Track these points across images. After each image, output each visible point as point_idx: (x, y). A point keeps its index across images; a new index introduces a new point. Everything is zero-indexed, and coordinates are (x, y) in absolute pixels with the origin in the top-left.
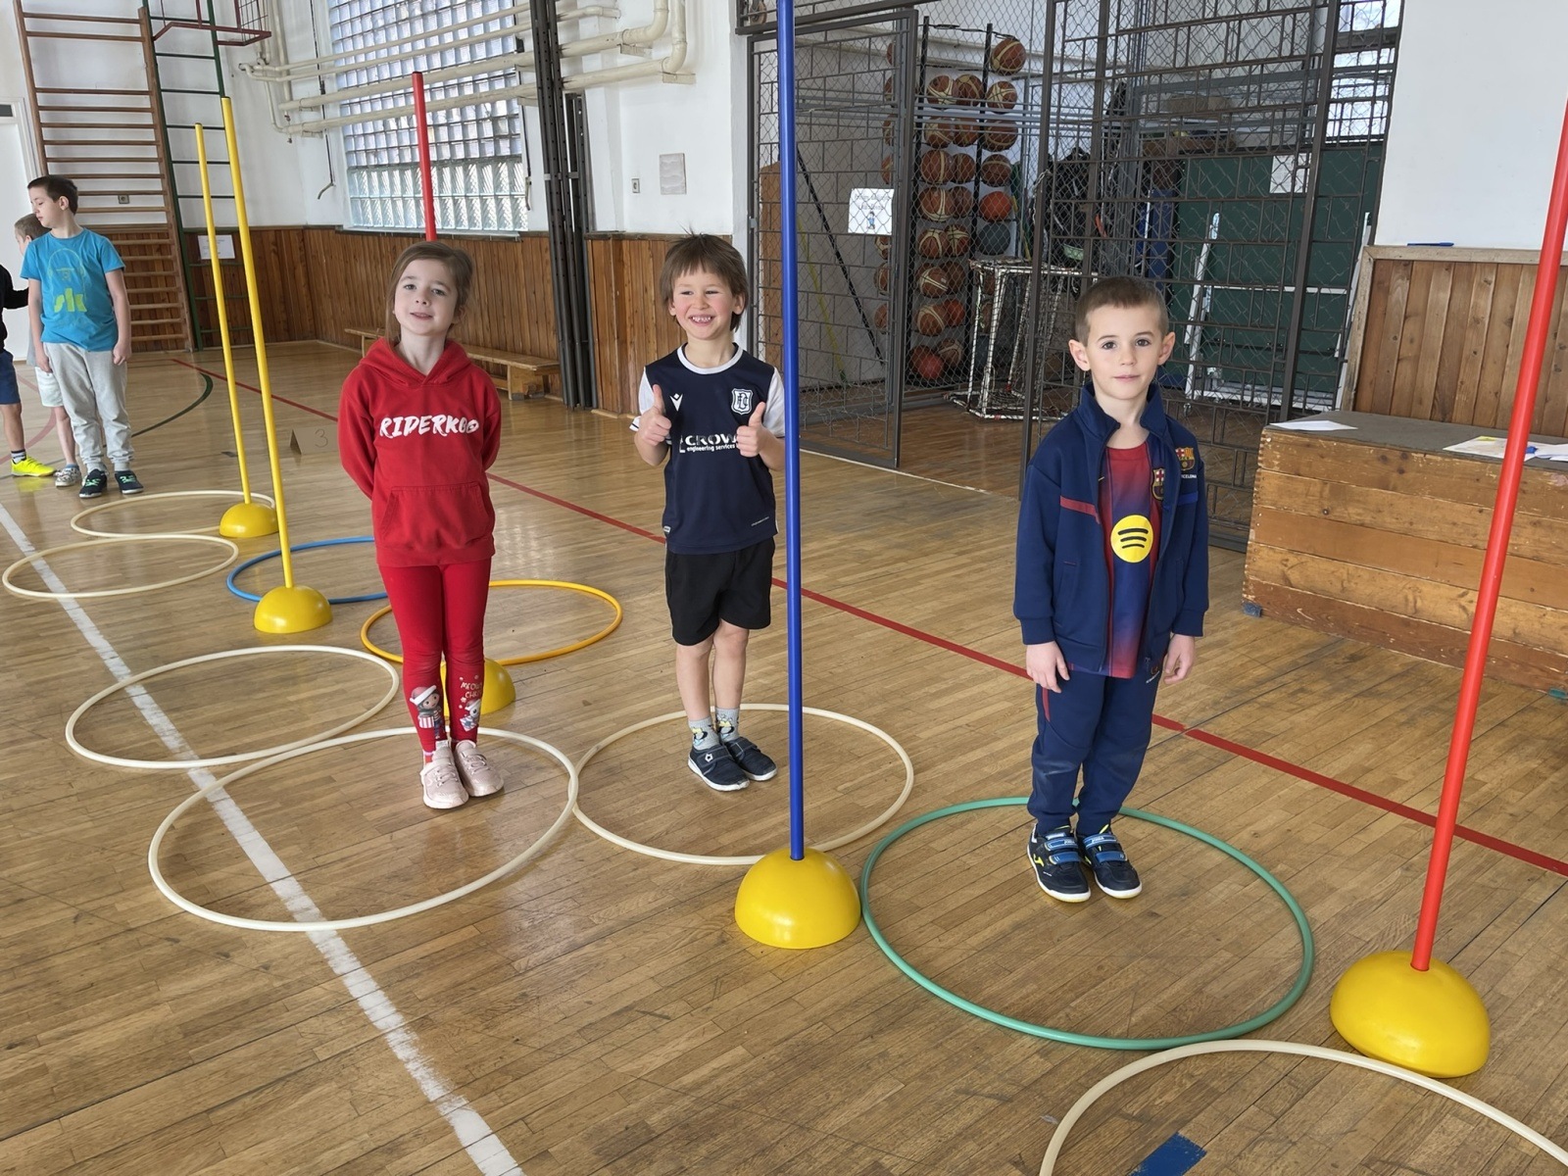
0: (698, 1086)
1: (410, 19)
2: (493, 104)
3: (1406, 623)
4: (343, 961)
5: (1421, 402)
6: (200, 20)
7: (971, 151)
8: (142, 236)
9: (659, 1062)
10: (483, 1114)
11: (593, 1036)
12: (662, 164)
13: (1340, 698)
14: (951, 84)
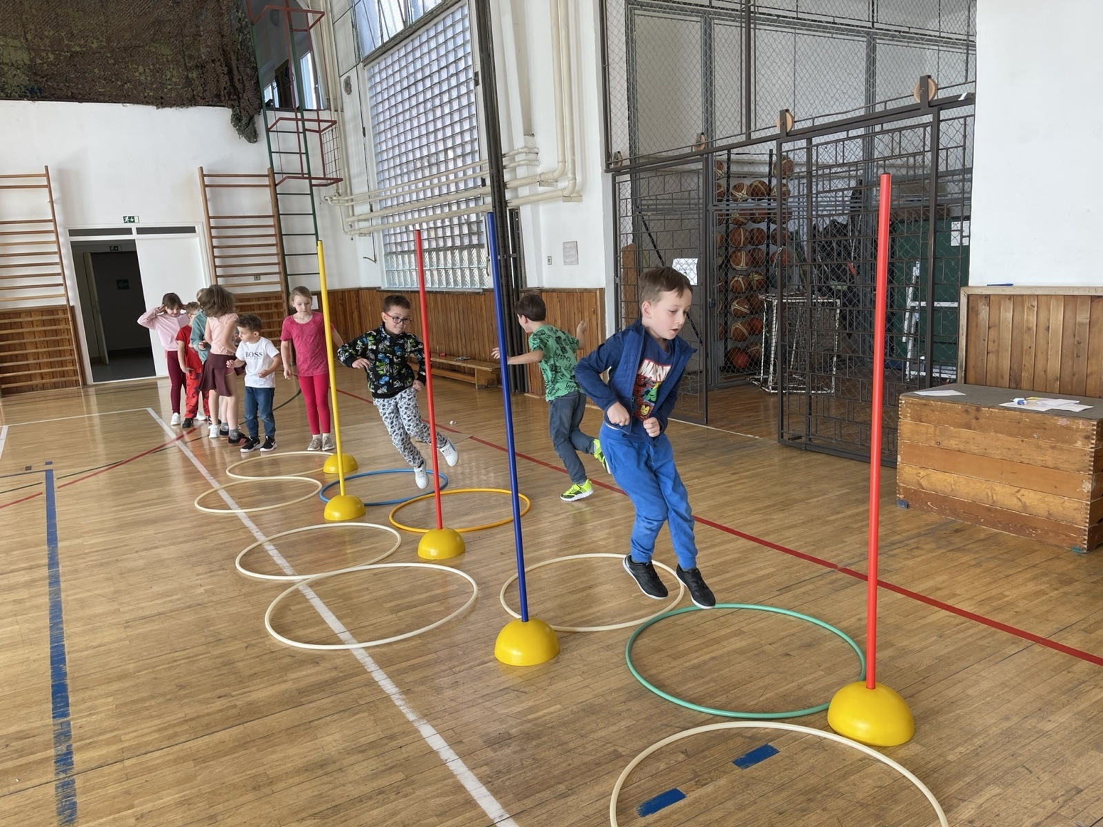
0: (536, 719)
1: (422, 168)
2: (468, 216)
3: (989, 510)
4: (371, 665)
5: (1002, 378)
6: (303, 174)
7: (763, 226)
8: (267, 299)
9: (518, 710)
10: (433, 726)
11: (488, 699)
12: (564, 248)
13: (939, 552)
14: (745, 187)
